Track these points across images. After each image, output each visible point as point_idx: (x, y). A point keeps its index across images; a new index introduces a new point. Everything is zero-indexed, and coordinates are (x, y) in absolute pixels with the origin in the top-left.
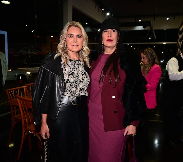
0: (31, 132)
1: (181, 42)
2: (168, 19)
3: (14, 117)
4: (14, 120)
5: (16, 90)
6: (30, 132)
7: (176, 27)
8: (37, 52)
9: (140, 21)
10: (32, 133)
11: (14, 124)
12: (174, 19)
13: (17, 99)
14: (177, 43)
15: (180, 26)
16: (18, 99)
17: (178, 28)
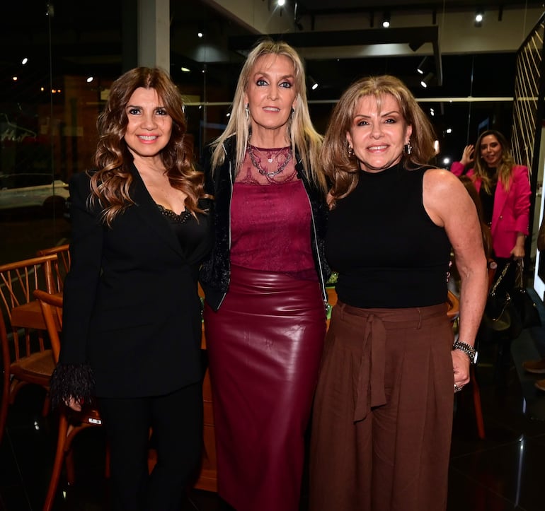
0: (95, 421)
1: (530, 95)
2: (479, 18)
3: (12, 365)
4: (12, 375)
5: (17, 271)
6: (90, 420)
7: (511, 46)
8: (26, 135)
9: (386, 25)
10: (100, 422)
11: (12, 389)
12: (500, 19)
13: (41, 306)
14: (515, 99)
15: (523, 40)
16: (44, 304)
17: (516, 48)
